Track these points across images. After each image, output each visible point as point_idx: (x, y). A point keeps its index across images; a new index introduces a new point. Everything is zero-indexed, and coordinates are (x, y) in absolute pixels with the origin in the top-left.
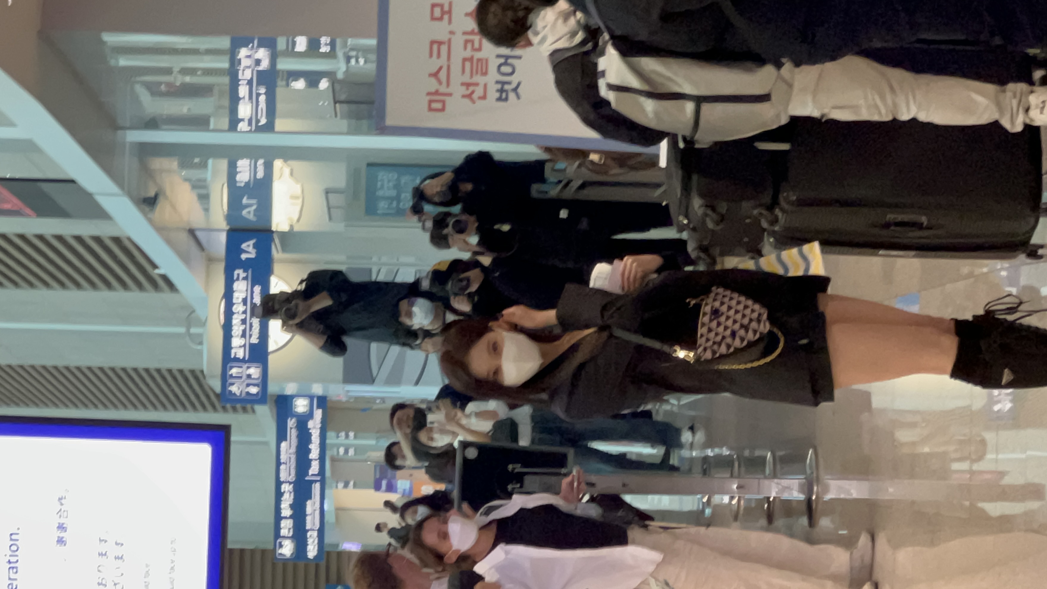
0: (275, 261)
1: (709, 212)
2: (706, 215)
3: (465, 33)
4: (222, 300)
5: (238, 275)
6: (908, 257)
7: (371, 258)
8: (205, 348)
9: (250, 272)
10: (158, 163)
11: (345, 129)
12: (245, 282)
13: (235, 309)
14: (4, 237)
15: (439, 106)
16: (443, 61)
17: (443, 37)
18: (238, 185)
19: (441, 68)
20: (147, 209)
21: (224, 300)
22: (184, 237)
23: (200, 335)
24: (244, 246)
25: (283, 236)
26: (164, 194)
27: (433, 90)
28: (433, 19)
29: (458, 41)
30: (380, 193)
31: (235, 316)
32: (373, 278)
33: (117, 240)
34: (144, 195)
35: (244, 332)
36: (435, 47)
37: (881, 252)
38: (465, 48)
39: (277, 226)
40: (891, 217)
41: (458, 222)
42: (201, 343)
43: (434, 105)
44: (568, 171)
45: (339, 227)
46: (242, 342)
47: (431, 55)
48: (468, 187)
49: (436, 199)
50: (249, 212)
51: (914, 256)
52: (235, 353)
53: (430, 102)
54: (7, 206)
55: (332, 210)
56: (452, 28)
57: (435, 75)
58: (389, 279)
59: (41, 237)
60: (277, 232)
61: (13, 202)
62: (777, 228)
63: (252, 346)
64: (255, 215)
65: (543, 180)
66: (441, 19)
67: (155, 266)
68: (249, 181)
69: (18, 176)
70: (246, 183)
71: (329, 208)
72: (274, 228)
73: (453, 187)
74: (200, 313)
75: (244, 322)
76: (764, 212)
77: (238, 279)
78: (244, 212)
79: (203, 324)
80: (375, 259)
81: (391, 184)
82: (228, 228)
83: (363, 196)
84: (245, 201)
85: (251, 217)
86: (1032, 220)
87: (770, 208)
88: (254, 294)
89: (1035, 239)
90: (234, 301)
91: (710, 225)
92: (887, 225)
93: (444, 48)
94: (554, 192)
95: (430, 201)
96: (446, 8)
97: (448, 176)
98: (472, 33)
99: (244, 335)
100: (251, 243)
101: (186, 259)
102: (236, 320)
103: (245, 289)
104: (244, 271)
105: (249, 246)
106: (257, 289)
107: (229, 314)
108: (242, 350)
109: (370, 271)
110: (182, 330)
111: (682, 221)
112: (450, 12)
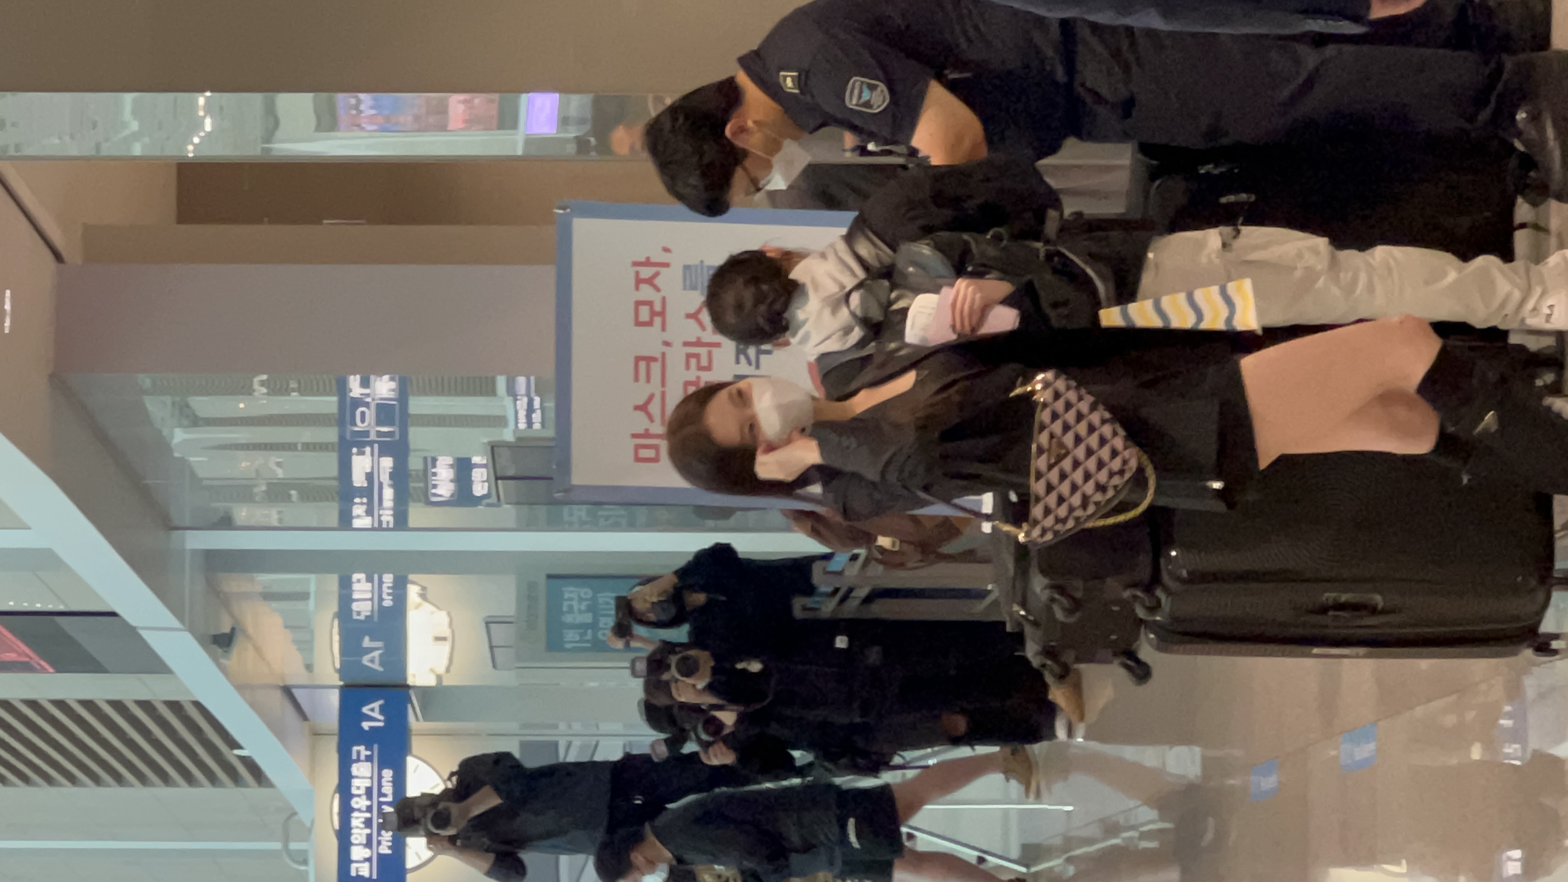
0: (414, 733)
1: (1057, 596)
2: (1052, 600)
3: (686, 344)
4: (335, 792)
5: (359, 753)
6: (1357, 656)
7: (556, 726)
8: (311, 869)
9: (376, 747)
10: (234, 584)
11: (511, 524)
12: (369, 764)
13: (355, 803)
14: (6, 705)
15: (650, 453)
16: (655, 387)
17: (655, 350)
18: (355, 617)
19: (651, 397)
20: (220, 651)
21: (337, 796)
22: (277, 699)
23: (305, 852)
24: (365, 710)
25: (425, 692)
26: (244, 632)
27: (642, 431)
28: (639, 323)
29: (676, 356)
30: (568, 619)
31: (355, 814)
32: (561, 759)
33: (175, 706)
34: (213, 632)
35: (369, 837)
36: (642, 365)
37: (1316, 651)
38: (688, 367)
39: (414, 676)
40: (1329, 596)
41: (685, 659)
42: (305, 862)
43: (644, 453)
44: (847, 573)
45: (507, 678)
46: (367, 853)
47: (637, 379)
48: (699, 598)
49: (652, 617)
50: (372, 661)
51: (1366, 656)
52: (357, 870)
53: (638, 447)
54: (12, 656)
55: (496, 650)
56: (666, 336)
57: (643, 408)
58: (585, 759)
59: (60, 704)
60: (414, 687)
61: (20, 650)
62: (1158, 618)
63: (381, 857)
64: (381, 664)
65: (810, 590)
66: (650, 324)
67: (234, 744)
68: (372, 611)
69: (26, 606)
70: (367, 617)
71: (491, 648)
72: (410, 681)
73: (676, 597)
74: (304, 816)
75: (368, 823)
76: (1139, 593)
77: (358, 760)
78: (365, 660)
79: (306, 832)
80: (562, 727)
81: (583, 607)
82: (342, 683)
83: (541, 624)
84: (367, 642)
85: (376, 666)
86: (1540, 596)
87: (1149, 589)
88: (383, 780)
89: (1547, 626)
90: (354, 791)
91: (1059, 615)
92: (1324, 610)
93: (656, 367)
94: (828, 608)
95: (641, 622)
96: (658, 307)
97: (669, 582)
98: (699, 343)
99: (368, 844)
100: (376, 705)
101: (279, 732)
102: (357, 820)
103: (369, 775)
104: (366, 749)
105: (372, 710)
106: (388, 774)
107: (346, 811)
108: (367, 865)
109: (556, 745)
110: (277, 846)
111: (1018, 612)
112: (662, 314)
